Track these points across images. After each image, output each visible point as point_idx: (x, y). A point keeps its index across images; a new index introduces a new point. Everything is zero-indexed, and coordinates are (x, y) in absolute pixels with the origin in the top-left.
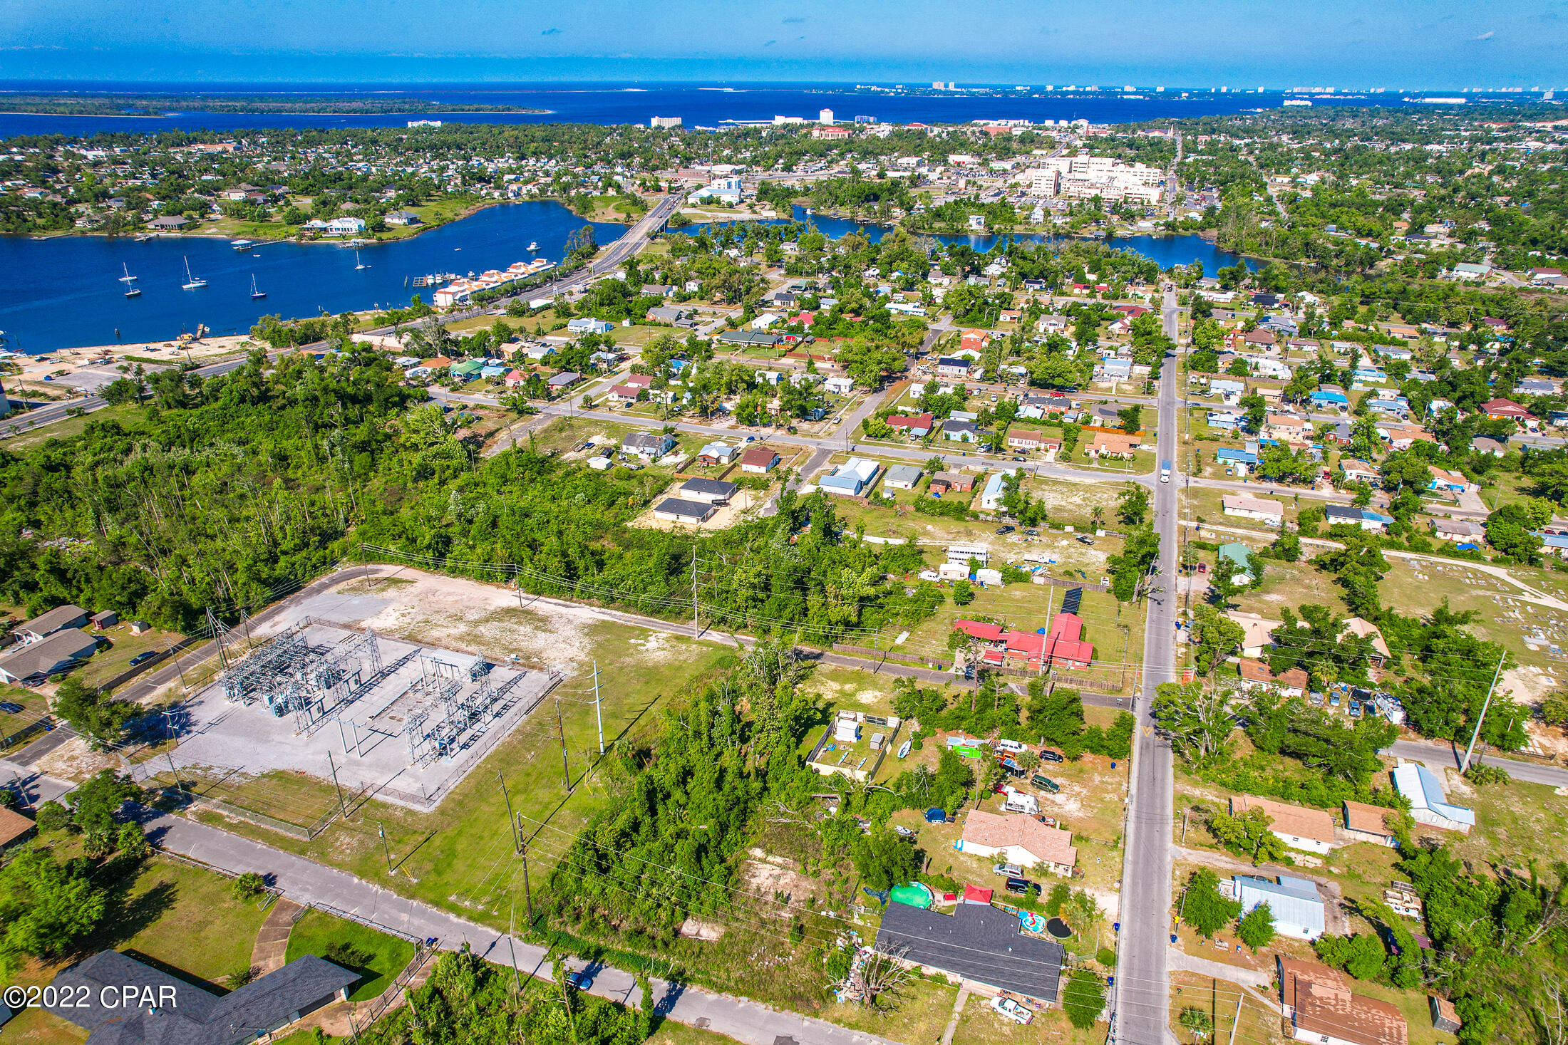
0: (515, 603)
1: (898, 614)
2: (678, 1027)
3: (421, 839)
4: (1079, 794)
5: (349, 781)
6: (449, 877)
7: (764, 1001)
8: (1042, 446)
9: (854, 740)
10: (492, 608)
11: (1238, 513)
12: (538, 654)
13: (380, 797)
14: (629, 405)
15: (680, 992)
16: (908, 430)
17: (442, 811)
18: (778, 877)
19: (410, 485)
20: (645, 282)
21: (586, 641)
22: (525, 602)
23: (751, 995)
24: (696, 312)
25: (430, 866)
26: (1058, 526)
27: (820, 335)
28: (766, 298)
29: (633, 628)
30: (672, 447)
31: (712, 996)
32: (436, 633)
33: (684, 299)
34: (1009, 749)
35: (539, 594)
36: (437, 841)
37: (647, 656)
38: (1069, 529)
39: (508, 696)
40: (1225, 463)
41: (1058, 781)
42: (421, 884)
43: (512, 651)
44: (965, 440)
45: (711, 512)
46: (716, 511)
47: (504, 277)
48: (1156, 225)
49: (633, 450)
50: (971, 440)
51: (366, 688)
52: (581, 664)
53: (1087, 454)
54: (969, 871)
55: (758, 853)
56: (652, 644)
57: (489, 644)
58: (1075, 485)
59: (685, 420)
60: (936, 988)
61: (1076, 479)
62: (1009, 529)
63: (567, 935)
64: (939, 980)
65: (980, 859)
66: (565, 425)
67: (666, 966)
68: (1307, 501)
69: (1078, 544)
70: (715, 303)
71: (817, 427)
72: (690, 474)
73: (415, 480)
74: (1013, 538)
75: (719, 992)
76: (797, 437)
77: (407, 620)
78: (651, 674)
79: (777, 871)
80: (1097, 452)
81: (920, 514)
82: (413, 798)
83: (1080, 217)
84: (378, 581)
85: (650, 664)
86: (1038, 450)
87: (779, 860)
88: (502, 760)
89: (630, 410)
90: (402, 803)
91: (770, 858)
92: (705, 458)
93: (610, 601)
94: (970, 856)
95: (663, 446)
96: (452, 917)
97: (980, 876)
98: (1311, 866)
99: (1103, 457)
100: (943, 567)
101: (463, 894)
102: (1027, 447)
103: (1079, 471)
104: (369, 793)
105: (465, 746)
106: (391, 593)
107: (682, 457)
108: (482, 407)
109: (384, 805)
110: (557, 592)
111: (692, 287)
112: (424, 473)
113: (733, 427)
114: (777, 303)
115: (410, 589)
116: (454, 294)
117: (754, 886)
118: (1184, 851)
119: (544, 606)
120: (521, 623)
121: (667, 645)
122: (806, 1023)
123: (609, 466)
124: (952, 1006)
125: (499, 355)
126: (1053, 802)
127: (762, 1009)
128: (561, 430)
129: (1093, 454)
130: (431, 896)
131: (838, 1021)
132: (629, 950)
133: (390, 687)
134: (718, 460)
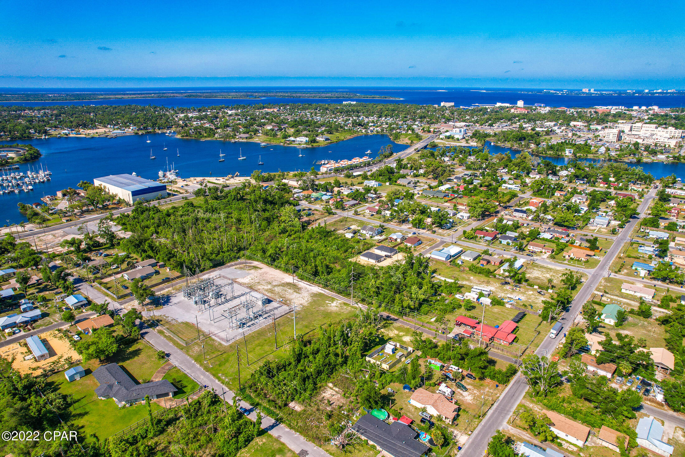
0: (291, 281)
1: (437, 309)
2: (270, 436)
3: (220, 353)
4: (475, 394)
5: (205, 329)
6: (222, 368)
7: (304, 436)
8: (544, 251)
9: (391, 353)
10: (283, 282)
11: (628, 292)
12: (290, 300)
13: (214, 337)
14: (372, 215)
15: (277, 425)
16: (484, 237)
17: (231, 346)
18: (333, 395)
19: (277, 235)
20: (404, 168)
21: (310, 299)
22: (295, 281)
23: (301, 433)
24: (418, 181)
25: (218, 363)
26: (531, 285)
27: (466, 195)
28: (452, 178)
29: (330, 297)
30: (380, 233)
31: (287, 430)
32: (259, 287)
33: (416, 176)
34: (453, 370)
35: (302, 279)
36: (225, 355)
37: (331, 308)
38: (536, 287)
39: (272, 313)
40: (636, 269)
41: (468, 387)
42: (212, 368)
43: (282, 298)
44: (508, 244)
45: (382, 259)
46: (385, 259)
47: (349, 163)
48: (668, 157)
49: (364, 232)
50: (511, 245)
51: (227, 301)
52: (304, 306)
53: (564, 257)
54: (409, 412)
55: (331, 385)
56: (334, 304)
57: (275, 294)
58: (550, 269)
59: (392, 223)
60: (371, 450)
61: (553, 267)
62: (507, 283)
63: (250, 396)
64: (373, 447)
65: (416, 408)
66: (344, 220)
67: (278, 415)
69: (537, 294)
70: (429, 179)
71: (445, 232)
72: (382, 244)
73: (280, 234)
74: (507, 287)
75: (290, 429)
76: (435, 235)
77: (252, 281)
78: (327, 315)
79: (334, 393)
80: (569, 256)
81: (470, 272)
82: (222, 339)
83: (625, 152)
84: (250, 266)
85: (329, 311)
86: (541, 252)
87: (337, 389)
88: (259, 334)
89: (372, 217)
90: (219, 340)
91: (334, 388)
92: (391, 238)
93: (326, 286)
94: (413, 406)
95: (376, 232)
96: (217, 381)
97: (412, 414)
98: (570, 449)
99: (572, 259)
100: (467, 294)
101: (223, 374)
102: (536, 250)
103: (557, 264)
104: (211, 335)
105: (249, 326)
106: (252, 271)
107: (383, 237)
108: (317, 210)
109: (213, 340)
110: (308, 280)
111: (422, 171)
112: (284, 231)
113: (410, 228)
114: (455, 180)
115: (259, 271)
116: (327, 168)
117: (322, 396)
118: (510, 427)
119: (302, 284)
120: (290, 289)
121: (339, 306)
122: (315, 448)
123: (352, 237)
125: (332, 192)
126: (462, 394)
127: (302, 438)
128: (342, 222)
129: (567, 257)
130: (214, 372)
131: (327, 451)
132: (268, 406)
134: (396, 240)
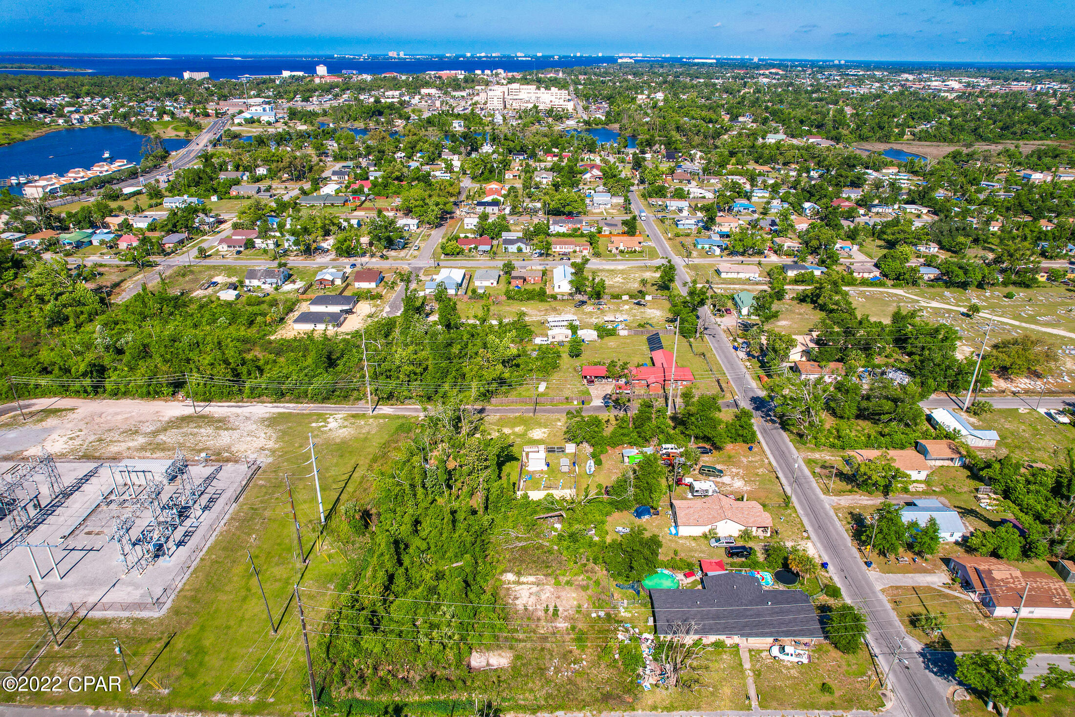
0: (189, 411)
1: (531, 370)
3: (160, 645)
4: (738, 474)
5: (57, 606)
6: (204, 677)
7: (580, 710)
8: (578, 249)
9: (545, 468)
10: (166, 419)
11: (730, 276)
12: (228, 449)
13: (96, 614)
14: (239, 252)
16: (476, 248)
17: (176, 611)
18: (537, 594)
19: (44, 331)
20: (221, 170)
21: (270, 431)
22: (198, 409)
23: (565, 708)
24: (270, 187)
25: (178, 671)
26: (617, 297)
27: (378, 195)
28: (324, 175)
29: (310, 414)
30: (288, 278)
32: (114, 449)
33: (258, 180)
34: (670, 450)
35: (210, 401)
36: (179, 643)
37: (333, 435)
38: (625, 298)
39: (210, 490)
40: (703, 248)
41: (719, 467)
42: (174, 693)
43: (201, 451)
44: (520, 250)
45: (342, 319)
46: (345, 319)
47: (90, 174)
48: (579, 122)
49: (255, 283)
50: (524, 250)
51: (47, 511)
52: (273, 451)
53: (610, 251)
54: (691, 550)
55: (510, 577)
56: (332, 424)
57: (174, 449)
58: (612, 271)
59: (291, 258)
60: (720, 653)
61: (612, 267)
62: (583, 303)
63: (357, 700)
64: (718, 645)
65: (695, 539)
66: (185, 271)
67: (471, 703)
68: (767, 265)
69: (637, 307)
70: (284, 182)
71: (403, 253)
72: (312, 295)
73: (49, 327)
74: (588, 308)
76: (389, 261)
77: (77, 442)
78: (342, 448)
79: (535, 589)
80: (617, 249)
81: (511, 301)
82: (140, 606)
83: (528, 120)
84: (32, 414)
85: (338, 440)
86: (575, 252)
87: (532, 579)
88: (225, 549)
89: (241, 256)
90: (126, 614)
91: (523, 579)
92: (321, 281)
93: (280, 396)
94: (686, 538)
95: (282, 276)
97: (702, 552)
98: (921, 490)
99: (622, 252)
100: (550, 333)
101: (229, 690)
102: (567, 251)
103: (610, 262)
104: (82, 613)
105: (180, 544)
106: (51, 422)
107: (300, 284)
108: (101, 266)
109: (105, 621)
110: (226, 395)
111: (261, 171)
112: (58, 320)
113: (334, 260)
114: (335, 178)
115: (71, 416)
116: (44, 187)
117: (521, 607)
118: (835, 499)
119: (217, 409)
120: (200, 427)
121: (346, 423)
123: (238, 297)
124: (741, 665)
125: (106, 226)
126: (723, 483)
128: (184, 275)
129: (614, 251)
130: (191, 702)
132: (427, 698)
133: (77, 506)
134: (333, 282)
